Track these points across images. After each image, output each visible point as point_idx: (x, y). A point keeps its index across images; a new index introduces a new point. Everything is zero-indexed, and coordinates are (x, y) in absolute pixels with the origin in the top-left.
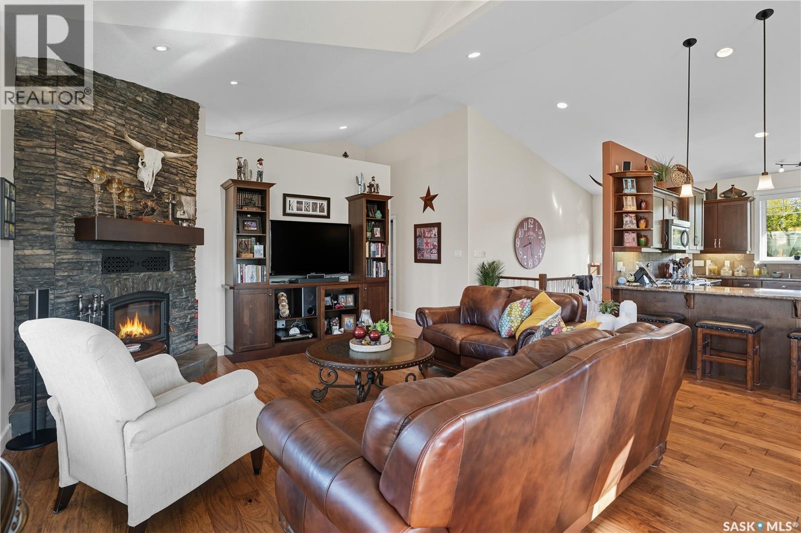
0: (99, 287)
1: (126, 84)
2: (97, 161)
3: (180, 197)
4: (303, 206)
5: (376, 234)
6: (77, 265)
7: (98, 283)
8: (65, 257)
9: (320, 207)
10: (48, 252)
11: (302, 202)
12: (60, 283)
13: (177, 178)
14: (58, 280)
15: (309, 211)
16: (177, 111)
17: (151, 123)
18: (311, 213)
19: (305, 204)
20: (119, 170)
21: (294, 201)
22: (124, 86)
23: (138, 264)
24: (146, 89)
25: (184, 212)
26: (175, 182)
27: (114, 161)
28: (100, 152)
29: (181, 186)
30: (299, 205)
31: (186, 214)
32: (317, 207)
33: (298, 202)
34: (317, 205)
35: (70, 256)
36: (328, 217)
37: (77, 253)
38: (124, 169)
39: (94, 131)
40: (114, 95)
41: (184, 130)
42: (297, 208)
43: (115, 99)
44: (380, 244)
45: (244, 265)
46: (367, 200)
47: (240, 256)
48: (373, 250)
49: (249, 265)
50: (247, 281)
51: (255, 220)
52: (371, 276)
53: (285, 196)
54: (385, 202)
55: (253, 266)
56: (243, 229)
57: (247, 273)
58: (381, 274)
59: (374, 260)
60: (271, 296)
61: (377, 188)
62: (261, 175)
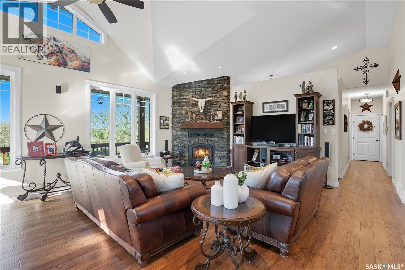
0: (187, 141)
1: (195, 82)
2: (187, 107)
3: (216, 112)
4: (273, 107)
5: (310, 119)
6: (182, 135)
7: (187, 140)
8: (178, 133)
9: (282, 106)
10: (175, 132)
11: (272, 105)
12: (177, 139)
13: (217, 106)
14: (177, 138)
15: (276, 109)
16: (216, 83)
17: (205, 90)
18: (277, 110)
19: (274, 106)
20: (194, 108)
21: (268, 106)
22: (195, 83)
23: (201, 135)
24: (202, 81)
25: (218, 117)
26: (216, 107)
27: (192, 105)
28: (188, 104)
29: (219, 108)
30: (270, 107)
31: (219, 118)
32: (280, 106)
33: (270, 106)
34: (280, 105)
35: (179, 133)
36: (287, 110)
37: (181, 132)
38: (196, 107)
39: (186, 99)
40: (192, 87)
41: (220, 88)
42: (270, 109)
43: (192, 88)
44: (310, 125)
45: (237, 136)
46: (298, 98)
47: (236, 133)
48: (305, 129)
49: (238, 137)
50: (238, 143)
51: (243, 117)
52: (303, 145)
53: (264, 104)
54: (313, 97)
55: (240, 137)
56: (238, 121)
57: (238, 140)
58: (311, 144)
59: (305, 135)
60: (245, 151)
61: (311, 89)
62: (245, 97)
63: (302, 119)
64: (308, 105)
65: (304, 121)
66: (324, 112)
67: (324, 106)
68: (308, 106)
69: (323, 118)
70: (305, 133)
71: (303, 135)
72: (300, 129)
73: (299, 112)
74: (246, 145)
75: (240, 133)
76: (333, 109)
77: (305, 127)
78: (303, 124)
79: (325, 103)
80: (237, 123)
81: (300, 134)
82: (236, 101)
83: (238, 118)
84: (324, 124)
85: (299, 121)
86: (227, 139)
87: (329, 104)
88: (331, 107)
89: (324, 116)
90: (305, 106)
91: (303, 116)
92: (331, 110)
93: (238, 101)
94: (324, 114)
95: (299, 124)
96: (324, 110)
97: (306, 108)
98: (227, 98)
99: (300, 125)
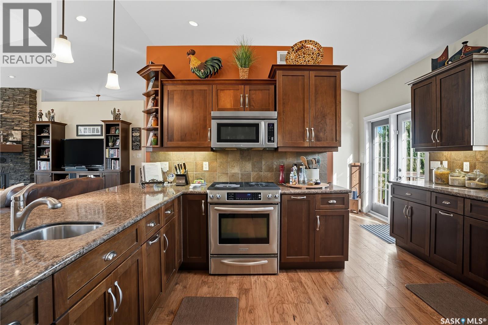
3: (11, 131)
4: (87, 131)
5: (117, 144)
9: (97, 130)
11: (87, 128)
13: (13, 123)
18: (92, 134)
21: (82, 128)
25: (14, 138)
26: (11, 125)
29: (16, 126)
30: (85, 130)
34: (95, 129)
36: (101, 135)
42: (84, 132)
44: (117, 150)
45: (41, 161)
46: (106, 124)
47: (40, 157)
48: (112, 153)
49: (43, 162)
50: (42, 169)
51: (49, 139)
52: (110, 169)
53: (77, 126)
54: (119, 124)
55: (45, 162)
56: (43, 144)
57: (42, 165)
58: (117, 168)
59: (112, 159)
60: (51, 177)
61: (119, 116)
62: (53, 117)
63: (110, 144)
64: (116, 131)
65: (112, 146)
66: (132, 138)
67: (132, 133)
68: (115, 133)
69: (132, 144)
70: (112, 158)
71: (110, 159)
72: (108, 153)
73: (107, 137)
74: (52, 171)
75: (46, 157)
76: (140, 136)
77: (112, 151)
78: (110, 148)
79: (133, 130)
80: (42, 146)
81: (108, 158)
82: (41, 120)
83: (43, 141)
84: (132, 149)
85: (107, 145)
86: (31, 165)
87: (137, 132)
88: (138, 134)
89: (132, 142)
90: (112, 132)
91: (111, 141)
92: (138, 136)
93: (43, 121)
94: (132, 140)
95: (107, 148)
96: (132, 136)
97: (114, 134)
98: (30, 115)
99: (107, 150)
